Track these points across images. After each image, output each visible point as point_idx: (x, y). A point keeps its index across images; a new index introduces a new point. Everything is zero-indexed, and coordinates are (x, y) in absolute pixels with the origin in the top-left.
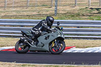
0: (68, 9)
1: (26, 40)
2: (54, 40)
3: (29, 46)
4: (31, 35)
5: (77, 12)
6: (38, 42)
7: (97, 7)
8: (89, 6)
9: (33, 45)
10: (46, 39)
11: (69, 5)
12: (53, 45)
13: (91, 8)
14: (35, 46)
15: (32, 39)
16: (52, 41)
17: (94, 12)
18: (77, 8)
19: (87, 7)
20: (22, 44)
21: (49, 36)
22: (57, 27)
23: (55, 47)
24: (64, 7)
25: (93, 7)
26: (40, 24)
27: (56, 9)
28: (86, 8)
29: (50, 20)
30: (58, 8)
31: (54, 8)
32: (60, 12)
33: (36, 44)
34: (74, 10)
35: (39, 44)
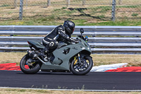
0: (38, 10)
1: (35, 55)
2: (77, 55)
3: (41, 64)
4: (44, 47)
5: (50, 14)
6: (53, 57)
7: (79, 7)
8: (67, 5)
9: (46, 62)
10: (65, 53)
11: (39, 4)
12: (76, 62)
13: (70, 9)
14: (49, 63)
15: (45, 54)
16: (74, 56)
17: (75, 14)
18: (51, 8)
19: (65, 6)
20: (29, 60)
21: (69, 49)
22: (80, 36)
23: (78, 64)
24: (33, 8)
25: (73, 7)
26: (55, 32)
27: (22, 10)
28: (64, 8)
29: (69, 25)
30: (24, 9)
31: (18, 8)
32: (27, 14)
33: (51, 61)
34: (46, 12)
35: (56, 60)
